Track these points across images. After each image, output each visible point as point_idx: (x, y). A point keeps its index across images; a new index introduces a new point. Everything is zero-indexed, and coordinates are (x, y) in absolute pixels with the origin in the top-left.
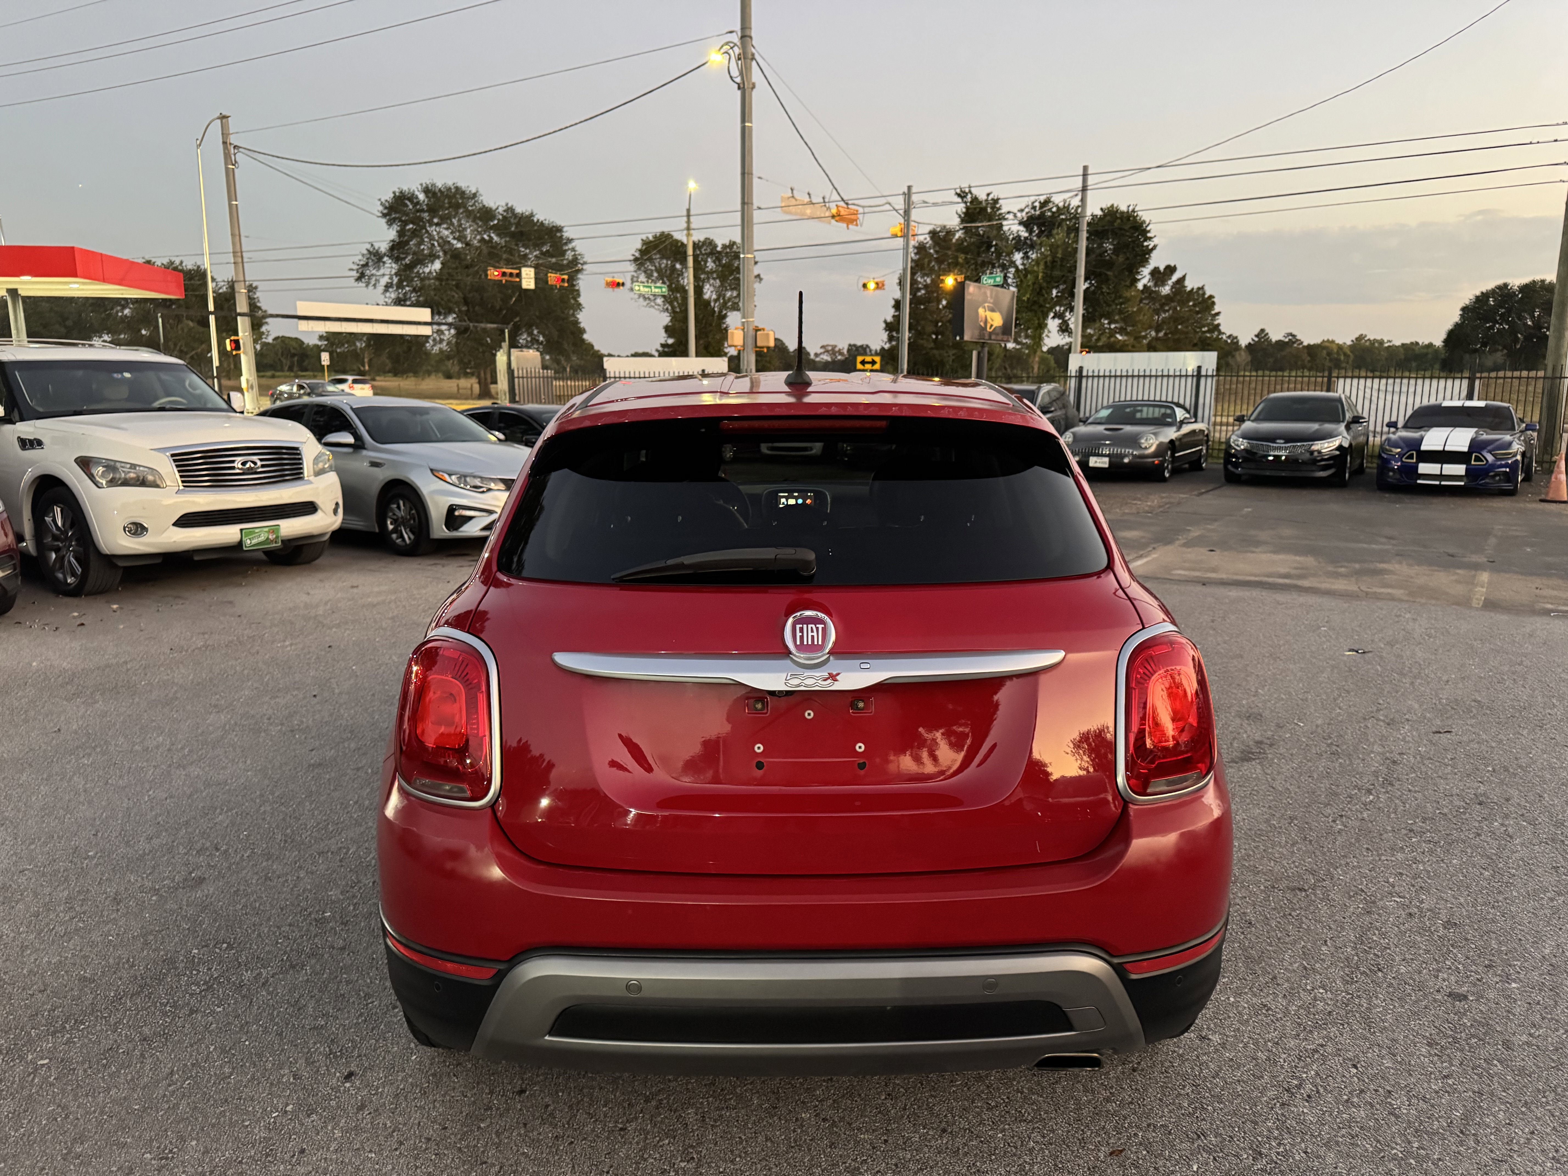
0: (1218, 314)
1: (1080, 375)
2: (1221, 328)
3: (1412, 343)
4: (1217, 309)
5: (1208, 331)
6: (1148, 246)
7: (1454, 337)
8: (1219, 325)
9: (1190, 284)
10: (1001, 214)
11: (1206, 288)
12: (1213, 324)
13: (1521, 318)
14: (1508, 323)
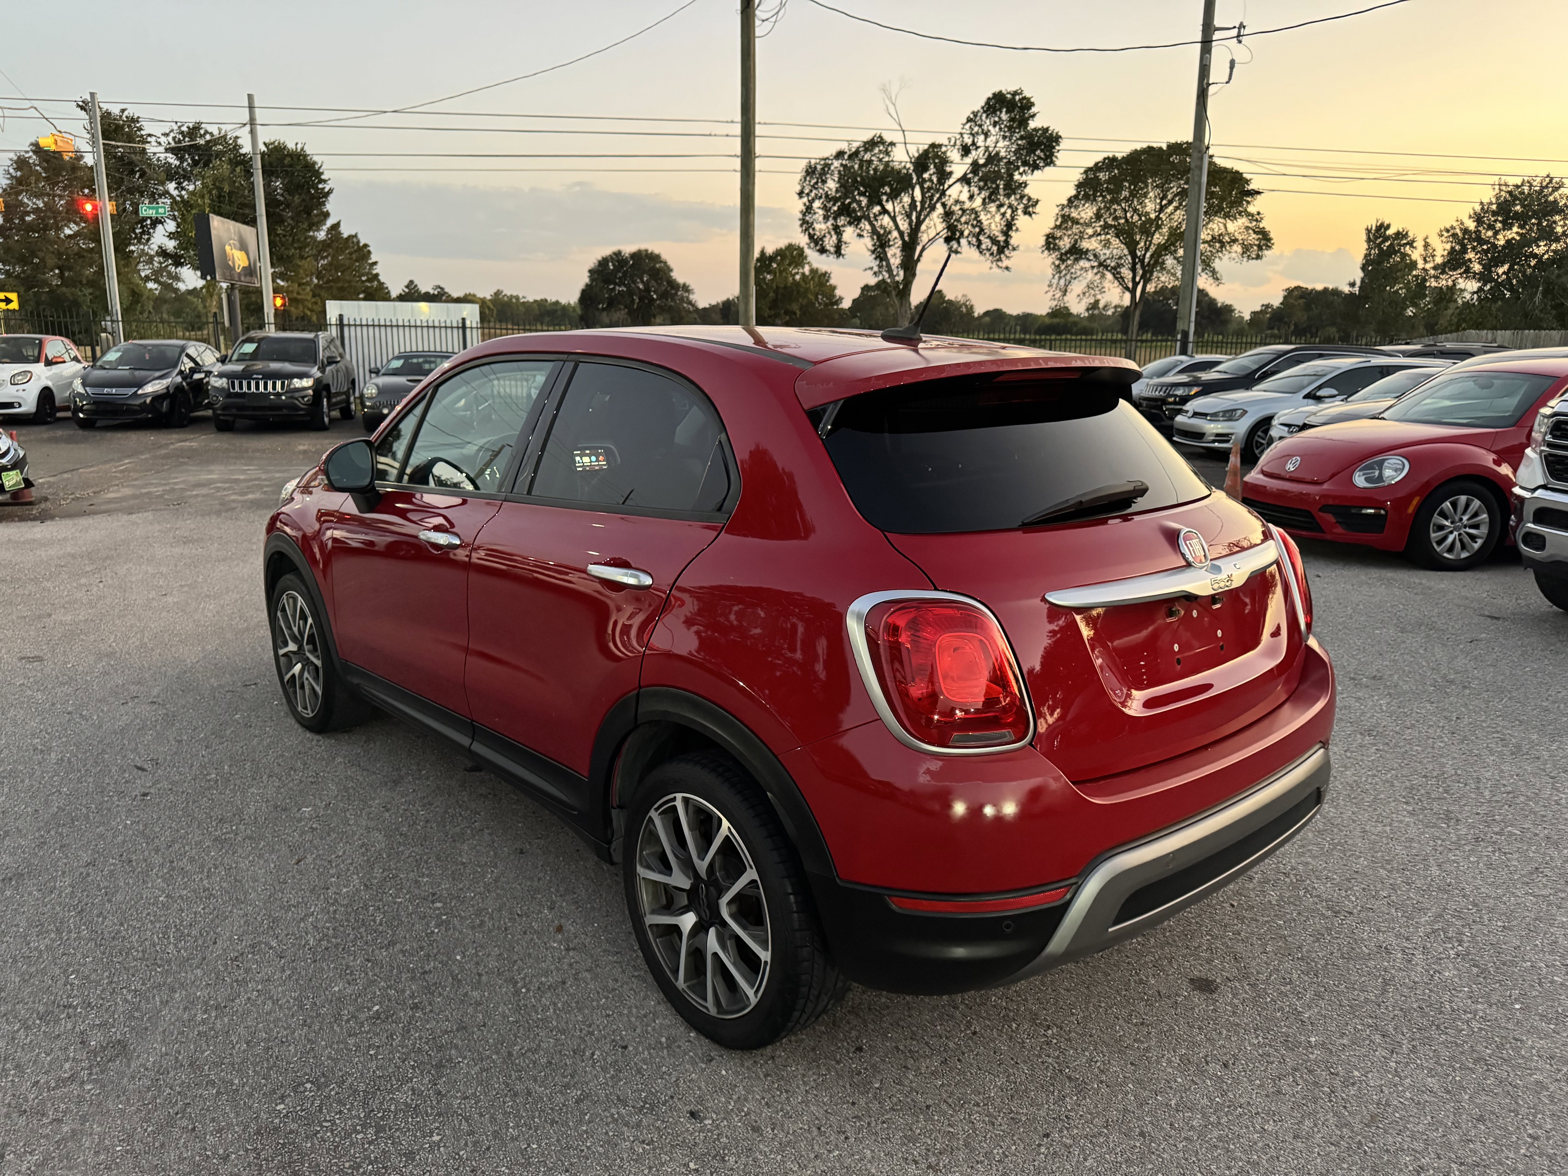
0: (375, 263)
1: (341, 324)
2: (380, 278)
3: (542, 300)
4: (373, 258)
5: (368, 280)
6: (324, 188)
7: (587, 296)
8: (377, 275)
9: (346, 231)
10: (142, 136)
11: (359, 236)
12: (371, 274)
13: (634, 282)
14: (625, 285)
